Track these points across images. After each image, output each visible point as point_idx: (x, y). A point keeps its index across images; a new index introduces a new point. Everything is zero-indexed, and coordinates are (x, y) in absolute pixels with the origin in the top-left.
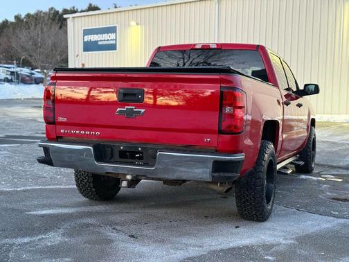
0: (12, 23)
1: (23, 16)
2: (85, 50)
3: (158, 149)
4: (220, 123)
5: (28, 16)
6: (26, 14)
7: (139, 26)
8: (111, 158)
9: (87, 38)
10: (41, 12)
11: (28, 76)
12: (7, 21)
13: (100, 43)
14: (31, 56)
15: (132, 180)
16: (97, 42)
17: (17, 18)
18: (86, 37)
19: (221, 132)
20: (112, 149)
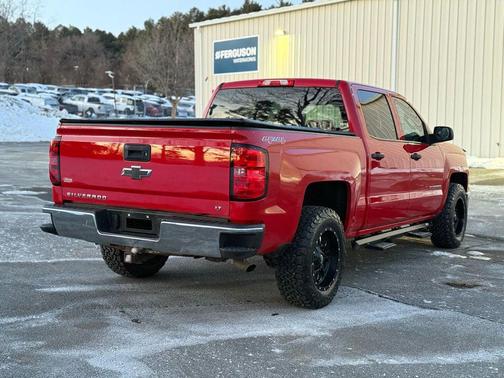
0: (141, 32)
1: (156, 22)
2: (215, 72)
3: (163, 217)
4: (231, 188)
5: (163, 21)
6: (160, 18)
7: (287, 36)
8: (118, 227)
9: (219, 55)
10: (181, 15)
11: (155, 106)
12: (135, 29)
13: (235, 61)
14: (155, 79)
15: (137, 254)
16: (231, 59)
17: (148, 24)
18: (217, 53)
19: (232, 198)
20: (119, 217)
